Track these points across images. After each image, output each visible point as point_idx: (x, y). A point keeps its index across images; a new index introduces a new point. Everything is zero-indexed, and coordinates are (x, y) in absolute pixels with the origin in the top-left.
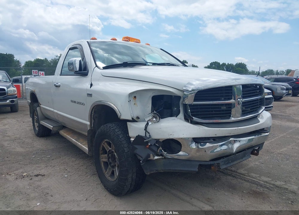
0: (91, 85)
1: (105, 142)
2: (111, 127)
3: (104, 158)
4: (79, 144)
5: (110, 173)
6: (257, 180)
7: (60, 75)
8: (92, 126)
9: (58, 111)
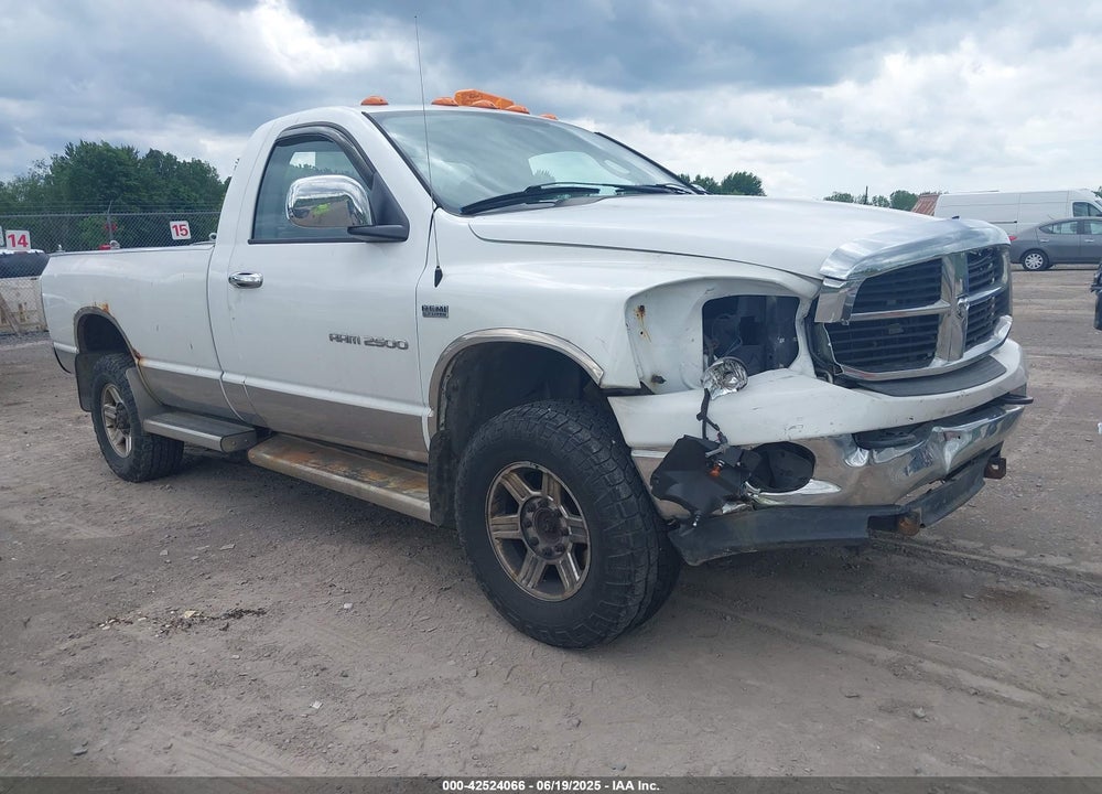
0: (439, 275)
1: (513, 471)
2: (549, 418)
3: (502, 528)
4: (373, 488)
5: (539, 577)
6: (987, 559)
7: (250, 242)
8: (442, 421)
9: (247, 375)
